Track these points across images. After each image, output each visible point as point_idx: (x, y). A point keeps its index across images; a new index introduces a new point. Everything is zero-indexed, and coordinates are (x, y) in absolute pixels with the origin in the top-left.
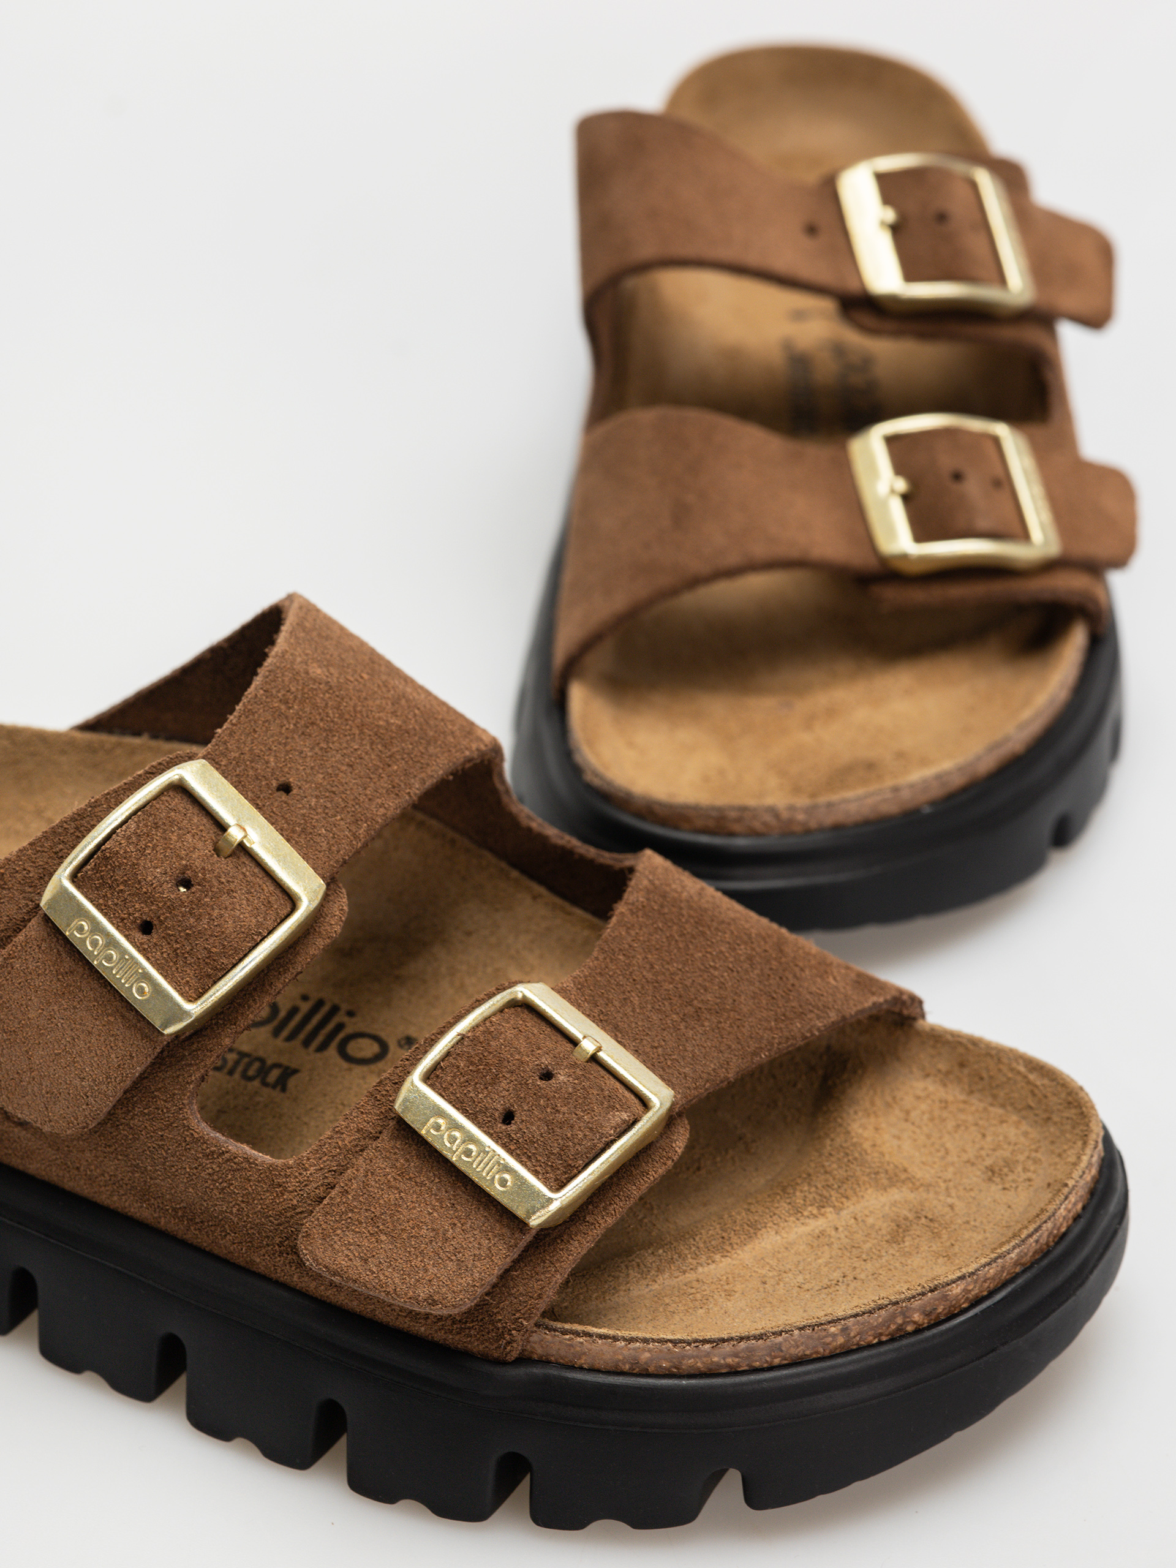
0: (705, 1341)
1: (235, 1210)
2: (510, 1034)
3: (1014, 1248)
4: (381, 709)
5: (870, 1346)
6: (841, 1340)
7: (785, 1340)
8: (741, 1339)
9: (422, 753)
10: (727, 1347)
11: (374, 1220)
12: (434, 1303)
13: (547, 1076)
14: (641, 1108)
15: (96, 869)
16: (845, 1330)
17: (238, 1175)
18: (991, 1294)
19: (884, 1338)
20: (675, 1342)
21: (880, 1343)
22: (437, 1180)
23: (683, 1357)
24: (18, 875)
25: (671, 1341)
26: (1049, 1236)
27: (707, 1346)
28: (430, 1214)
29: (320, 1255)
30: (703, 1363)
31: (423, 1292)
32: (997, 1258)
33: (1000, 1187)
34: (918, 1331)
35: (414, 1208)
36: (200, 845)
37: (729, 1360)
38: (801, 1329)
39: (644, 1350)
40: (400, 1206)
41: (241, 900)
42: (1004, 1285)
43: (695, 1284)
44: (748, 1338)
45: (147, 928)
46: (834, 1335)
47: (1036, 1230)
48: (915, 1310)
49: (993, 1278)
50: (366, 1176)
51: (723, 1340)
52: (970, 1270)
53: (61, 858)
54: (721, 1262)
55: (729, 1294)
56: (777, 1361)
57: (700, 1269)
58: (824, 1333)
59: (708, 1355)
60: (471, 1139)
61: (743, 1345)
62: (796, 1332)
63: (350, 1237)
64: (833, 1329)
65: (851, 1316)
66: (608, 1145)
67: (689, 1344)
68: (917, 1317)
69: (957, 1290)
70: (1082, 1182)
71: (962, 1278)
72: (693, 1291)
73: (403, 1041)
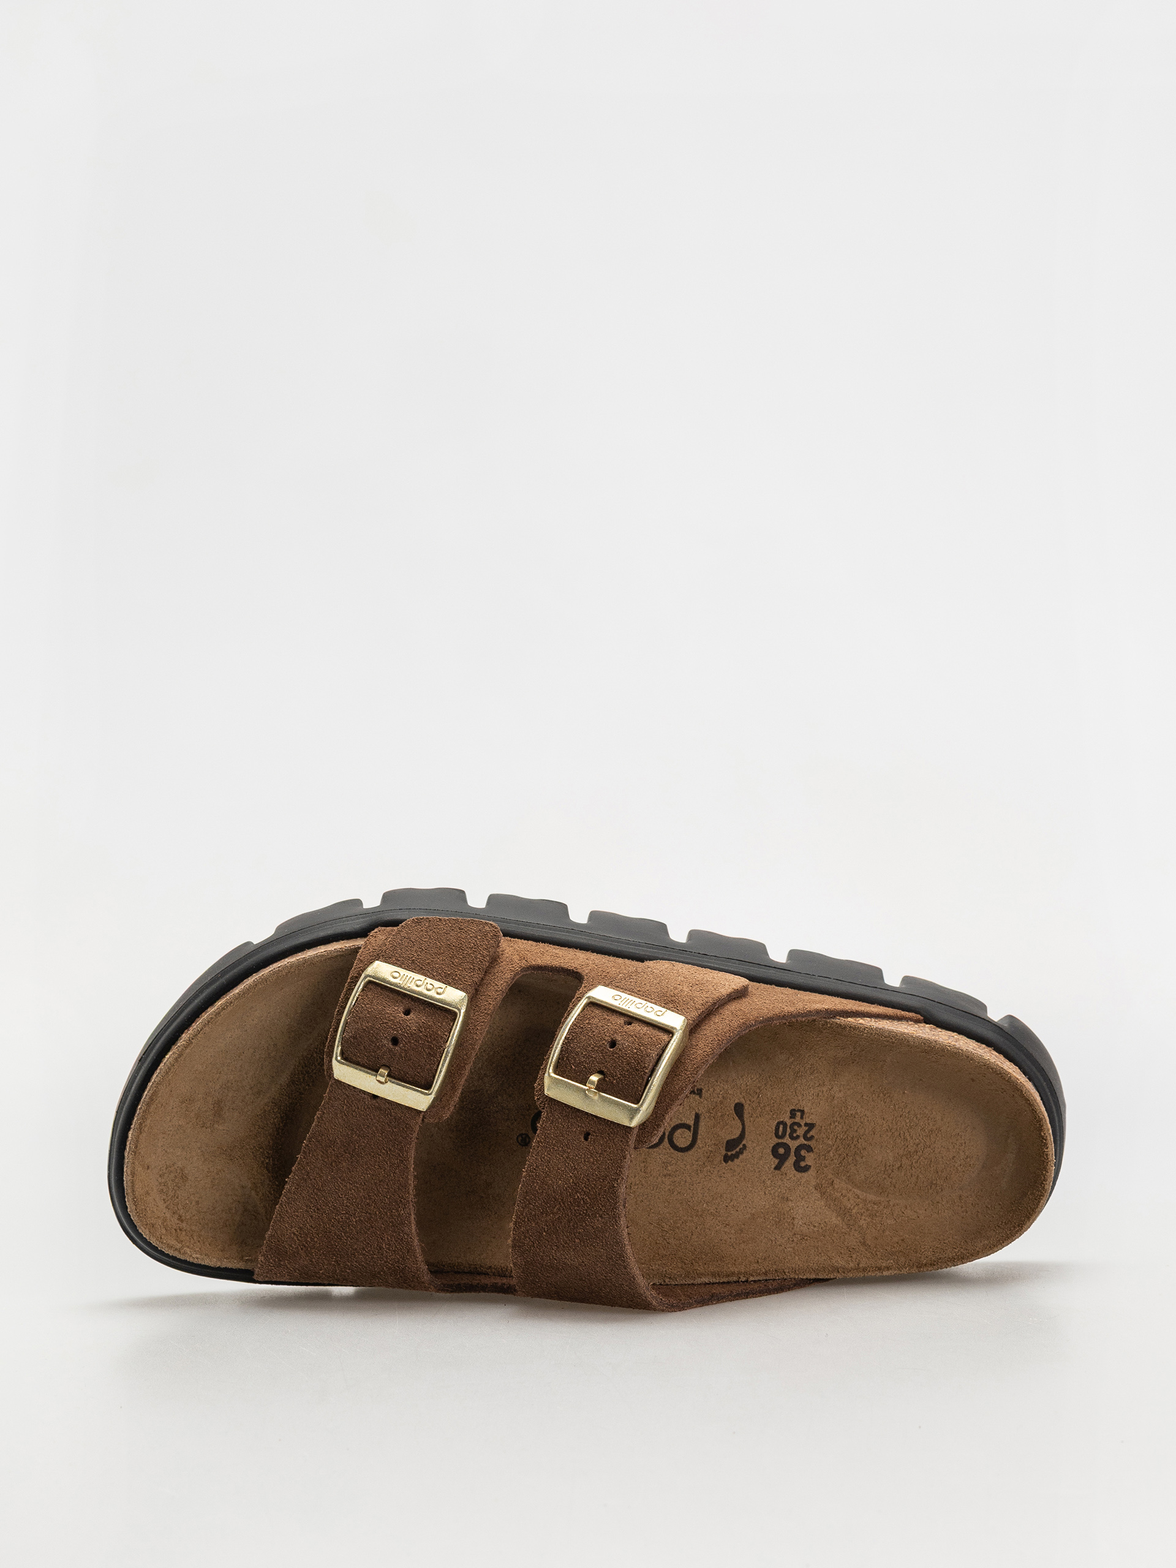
73: (527, 1140)
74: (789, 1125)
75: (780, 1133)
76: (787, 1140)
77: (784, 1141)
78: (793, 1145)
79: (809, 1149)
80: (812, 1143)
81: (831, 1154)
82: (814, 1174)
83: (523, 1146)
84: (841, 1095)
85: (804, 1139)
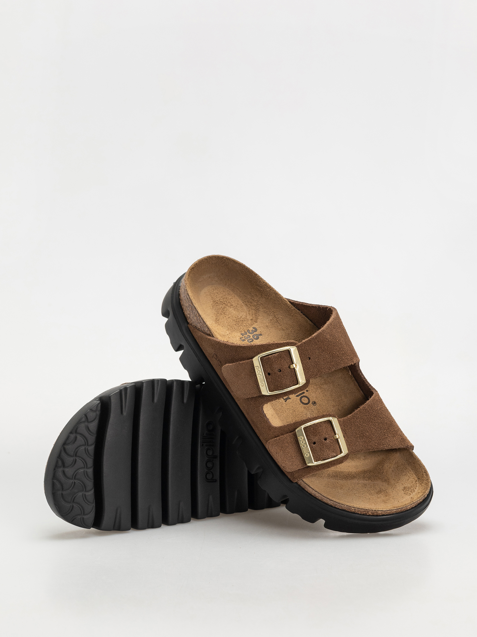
0: (329, 499)
1: (261, 428)
2: (324, 427)
3: (395, 509)
4: (336, 349)
5: (358, 514)
6: (353, 510)
7: (343, 506)
8: (335, 502)
9: (339, 362)
10: (332, 502)
11: (282, 447)
12: (284, 468)
13: (325, 439)
14: (340, 453)
15: (266, 359)
16: (355, 509)
17: (264, 423)
18: (387, 515)
19: (362, 514)
20: (323, 496)
21: (361, 514)
22: (296, 447)
23: (324, 499)
24: (252, 349)
25: (323, 495)
26: (404, 509)
27: (328, 500)
28: (292, 452)
29: (270, 447)
30: (327, 502)
31: (283, 465)
32: (391, 510)
33: (404, 492)
34: (369, 515)
35: (290, 449)
36: (286, 364)
37: (332, 504)
38: (347, 506)
39: (317, 494)
40: (288, 447)
41: (289, 378)
42: (390, 515)
43: (336, 483)
44: (336, 502)
45: (269, 374)
46: (353, 509)
47: (402, 508)
48: (370, 512)
49: (388, 513)
50: (285, 439)
51: (332, 501)
52: (384, 510)
53: (259, 353)
54: (344, 481)
55: (341, 488)
56: (340, 508)
57: (339, 480)
58: (351, 508)
59: (328, 501)
60: (306, 443)
61: (335, 503)
62: (346, 506)
63: (276, 448)
64: (353, 508)
65: (357, 508)
66: (329, 458)
67: (326, 498)
68: (370, 513)
69: (380, 512)
70: (417, 502)
71: (382, 511)
72: (335, 484)
73: (313, 402)
74: (247, 340)
75: (251, 340)
76: (251, 337)
77: (252, 338)
78: (251, 335)
79: (248, 330)
80: (246, 331)
81: (244, 325)
82: (254, 325)
83: (316, 403)
84: (227, 332)
85: (247, 334)
